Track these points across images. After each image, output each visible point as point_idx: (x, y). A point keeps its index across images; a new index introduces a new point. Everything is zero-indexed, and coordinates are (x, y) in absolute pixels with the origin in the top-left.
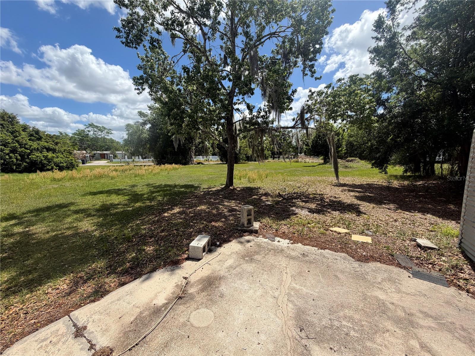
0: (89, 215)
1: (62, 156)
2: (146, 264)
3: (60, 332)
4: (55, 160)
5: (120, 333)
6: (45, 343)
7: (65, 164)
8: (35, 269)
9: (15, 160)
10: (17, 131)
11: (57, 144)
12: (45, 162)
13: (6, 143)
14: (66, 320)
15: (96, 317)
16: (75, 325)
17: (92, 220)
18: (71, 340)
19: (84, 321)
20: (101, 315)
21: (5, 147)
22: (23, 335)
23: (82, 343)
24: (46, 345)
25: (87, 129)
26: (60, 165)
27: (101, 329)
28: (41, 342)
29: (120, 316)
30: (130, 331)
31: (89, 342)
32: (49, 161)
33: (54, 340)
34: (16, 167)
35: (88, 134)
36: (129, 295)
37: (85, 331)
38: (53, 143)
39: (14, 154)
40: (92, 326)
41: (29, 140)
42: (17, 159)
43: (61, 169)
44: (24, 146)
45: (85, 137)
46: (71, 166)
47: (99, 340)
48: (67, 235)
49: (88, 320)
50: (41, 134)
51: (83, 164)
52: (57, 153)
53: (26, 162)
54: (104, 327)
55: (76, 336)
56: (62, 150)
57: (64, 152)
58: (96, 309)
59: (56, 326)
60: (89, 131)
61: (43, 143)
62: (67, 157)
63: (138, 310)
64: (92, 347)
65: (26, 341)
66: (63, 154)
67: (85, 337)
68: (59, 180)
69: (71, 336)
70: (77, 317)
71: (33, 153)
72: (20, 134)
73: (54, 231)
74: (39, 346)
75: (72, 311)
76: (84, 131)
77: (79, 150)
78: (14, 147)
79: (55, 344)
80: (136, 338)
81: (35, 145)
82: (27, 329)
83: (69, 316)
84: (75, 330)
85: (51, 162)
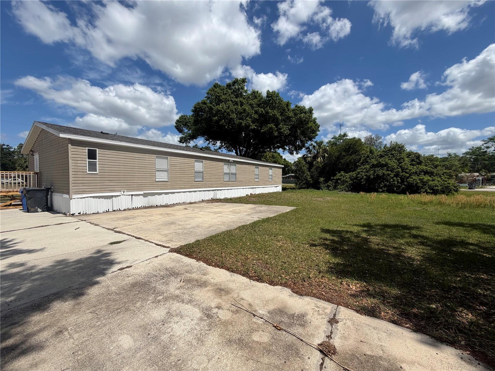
0: (422, 244)
1: (439, 179)
2: (438, 325)
3: (326, 311)
4: (431, 183)
5: (350, 351)
6: (316, 309)
7: (440, 188)
8: (351, 266)
9: (396, 183)
10: (402, 158)
11: (436, 167)
12: (420, 185)
13: (393, 168)
14: (334, 307)
15: (349, 323)
16: (335, 315)
17: (424, 249)
18: (325, 321)
19: (341, 317)
20: (352, 325)
21: (392, 172)
22: (314, 296)
23: (328, 329)
24: (316, 310)
25: (485, 145)
26: (435, 188)
27: (343, 334)
28: (316, 307)
29: (363, 340)
30: (358, 358)
31: (331, 333)
32: (424, 183)
33: (321, 312)
34: (397, 189)
35: (486, 152)
36: (386, 334)
37: (335, 324)
38: (432, 166)
39: (397, 177)
40: (341, 325)
41: (410, 165)
42: (398, 182)
43: (435, 192)
44: (405, 170)
45: (480, 156)
46: (447, 191)
47: (336, 338)
48: (390, 253)
49: (343, 320)
50: (421, 159)
51: (469, 189)
52: (434, 176)
53: (404, 185)
54: (346, 334)
55: (329, 322)
56: (441, 172)
57: (443, 174)
58: (354, 318)
59: (328, 306)
60: (488, 147)
61: (423, 167)
62: (443, 181)
63: (381, 353)
64: (329, 337)
65: (313, 300)
66: (440, 177)
67: (332, 327)
68: (425, 203)
69: (328, 319)
70: (340, 311)
71: (412, 177)
72: (404, 161)
73: (383, 246)
74: (314, 307)
75: (342, 305)
76: (480, 148)
77: (470, 171)
78: (397, 171)
79: (319, 314)
80: (356, 368)
81: (414, 169)
82: (318, 294)
83: (337, 307)
84: (332, 317)
85: (425, 185)
